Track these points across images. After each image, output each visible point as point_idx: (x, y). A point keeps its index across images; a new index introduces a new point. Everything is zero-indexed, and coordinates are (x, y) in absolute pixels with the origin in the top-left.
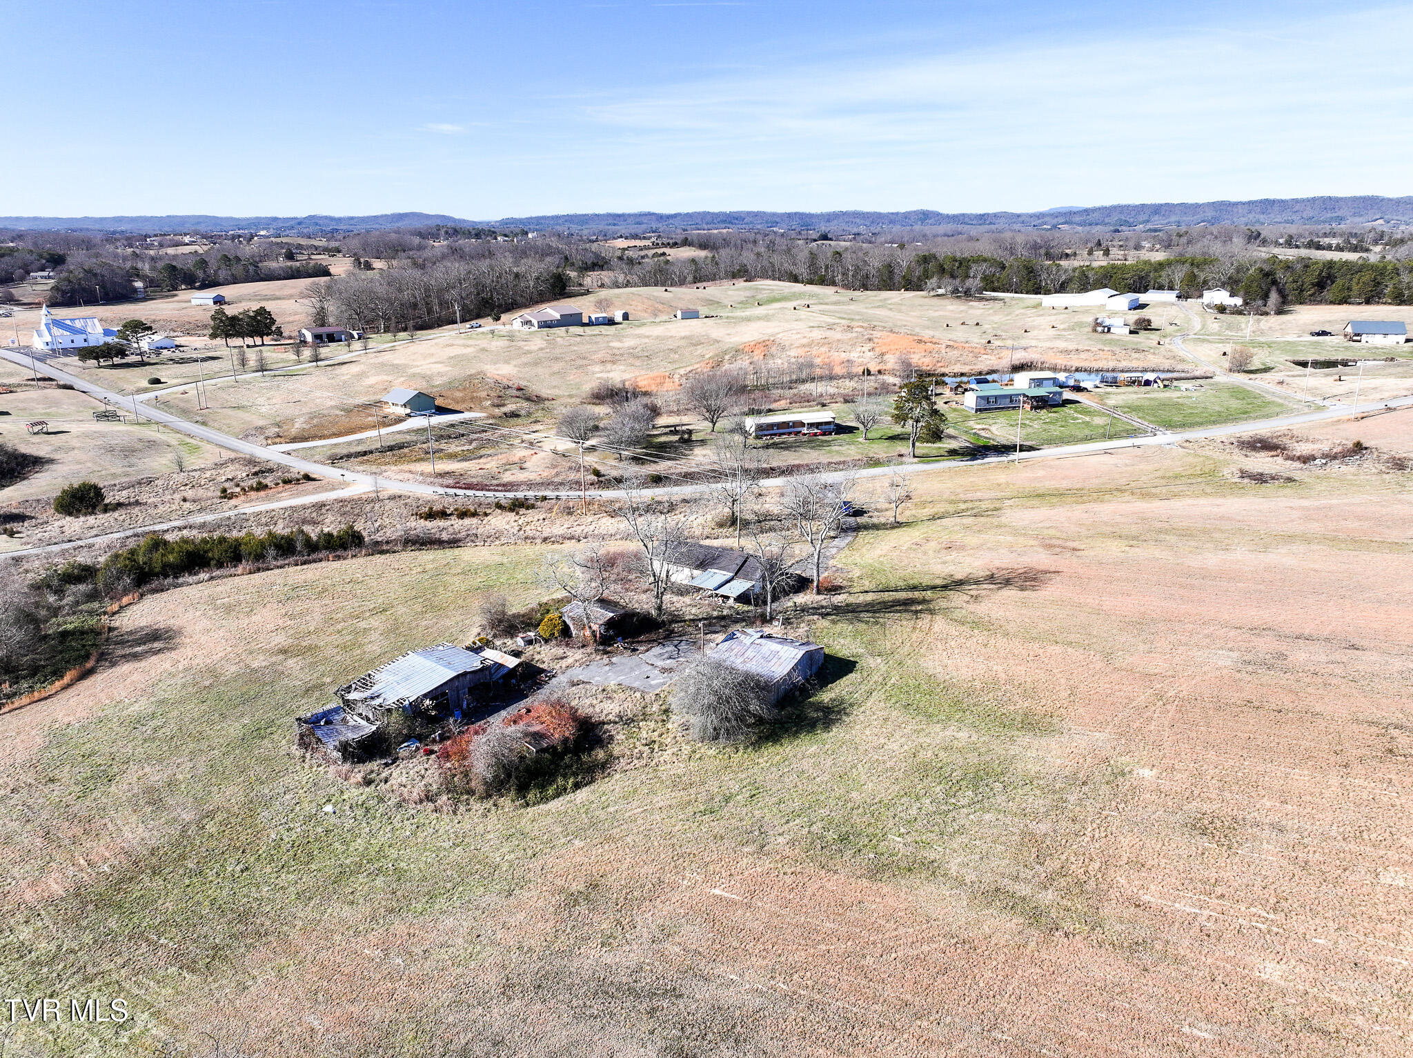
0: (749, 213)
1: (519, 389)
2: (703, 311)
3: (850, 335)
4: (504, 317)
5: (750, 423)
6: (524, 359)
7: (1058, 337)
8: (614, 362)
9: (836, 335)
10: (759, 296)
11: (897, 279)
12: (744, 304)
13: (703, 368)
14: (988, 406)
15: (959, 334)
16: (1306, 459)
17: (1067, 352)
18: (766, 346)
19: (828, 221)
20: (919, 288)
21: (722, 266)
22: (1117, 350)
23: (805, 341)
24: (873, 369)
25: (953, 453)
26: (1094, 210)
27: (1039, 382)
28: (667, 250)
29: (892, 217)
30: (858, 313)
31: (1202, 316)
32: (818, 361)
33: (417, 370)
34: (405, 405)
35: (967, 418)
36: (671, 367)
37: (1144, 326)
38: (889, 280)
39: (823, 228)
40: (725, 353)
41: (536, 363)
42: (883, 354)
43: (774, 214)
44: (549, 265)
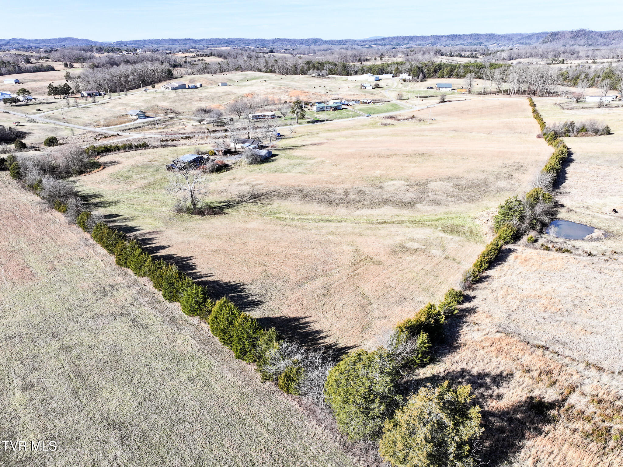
0: (237, 39)
1: (171, 110)
2: (228, 83)
3: (280, 91)
4: (157, 86)
5: (250, 116)
6: (170, 100)
7: (349, 90)
8: (201, 101)
9: (276, 91)
10: (247, 78)
11: (299, 70)
12: (242, 80)
13: (232, 102)
14: (320, 110)
15: (318, 90)
16: (399, 120)
17: (351, 95)
18: (252, 94)
19: (273, 43)
20: (306, 74)
21: (231, 65)
22: (366, 94)
23: (265, 93)
24: (288, 101)
25: (309, 122)
26: (387, 38)
27: (336, 103)
28: (204, 58)
29: (302, 41)
30: (283, 83)
31: (398, 83)
32: (270, 99)
33: (133, 105)
34: (136, 115)
35: (314, 113)
36: (221, 102)
37: (378, 86)
38: (295, 71)
39: (271, 46)
40: (238, 97)
41: (175, 101)
42: (291, 97)
43: (248, 40)
44: (166, 66)
